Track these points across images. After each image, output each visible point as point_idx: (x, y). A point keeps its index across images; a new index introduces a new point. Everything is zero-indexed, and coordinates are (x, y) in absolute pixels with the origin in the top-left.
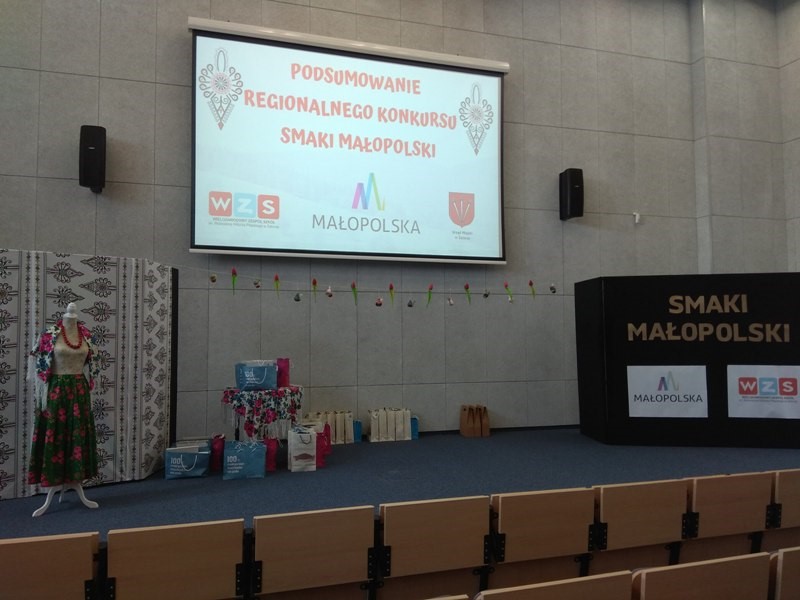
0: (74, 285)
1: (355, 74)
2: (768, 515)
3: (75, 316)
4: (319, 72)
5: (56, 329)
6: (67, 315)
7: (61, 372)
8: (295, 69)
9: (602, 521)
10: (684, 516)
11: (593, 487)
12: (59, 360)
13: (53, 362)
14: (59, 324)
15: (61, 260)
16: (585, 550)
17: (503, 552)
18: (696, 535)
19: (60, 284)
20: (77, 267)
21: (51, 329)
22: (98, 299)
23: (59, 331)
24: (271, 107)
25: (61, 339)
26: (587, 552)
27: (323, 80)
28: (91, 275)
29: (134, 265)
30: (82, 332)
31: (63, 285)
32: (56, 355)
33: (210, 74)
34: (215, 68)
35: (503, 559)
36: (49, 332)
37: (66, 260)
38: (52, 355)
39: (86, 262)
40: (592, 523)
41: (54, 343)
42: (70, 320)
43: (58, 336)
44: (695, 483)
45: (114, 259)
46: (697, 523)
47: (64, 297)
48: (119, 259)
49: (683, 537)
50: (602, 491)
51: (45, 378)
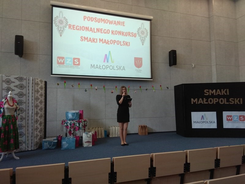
0: (12, 86)
1: (104, 19)
2: (242, 159)
3: (12, 96)
4: (92, 19)
5: (5, 100)
6: (9, 95)
7: (6, 114)
8: (85, 18)
9: (188, 162)
10: (215, 160)
11: (185, 151)
12: (6, 110)
13: (4, 111)
14: (6, 98)
15: (7, 78)
16: (183, 172)
17: (155, 174)
18: (219, 167)
20: (13, 80)
21: (4, 100)
22: (19, 90)
23: (6, 101)
24: (77, 30)
25: (7, 104)
26: (183, 173)
27: (94, 21)
28: (17, 83)
29: (31, 79)
31: (8, 86)
32: (5, 109)
33: (57, 19)
34: (59, 17)
35: (155, 176)
36: (3, 101)
37: (9, 78)
38: (4, 108)
39: (16, 78)
40: (185, 163)
41: (4, 105)
42: (10, 97)
43: (6, 102)
44: (219, 149)
45: (25, 77)
46: (220, 162)
47: (8, 89)
48: (27, 77)
49: (215, 167)
50: (188, 152)
51: (1, 116)
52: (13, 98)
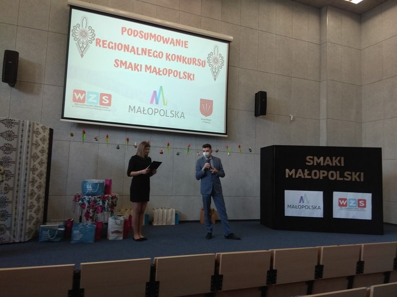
1: (155, 35)
2: (357, 267)
4: (136, 33)
8: (123, 30)
9: (274, 268)
10: (316, 267)
11: (270, 250)
16: (265, 284)
17: (221, 285)
18: (322, 277)
22: (6, 142)
24: (109, 48)
26: (265, 285)
27: (138, 36)
28: (3, 128)
29: (28, 124)
33: (78, 29)
34: (81, 26)
35: (221, 289)
39: (1, 121)
40: (269, 269)
44: (322, 249)
45: (17, 120)
46: (322, 270)
48: (20, 121)
49: (315, 278)
50: (275, 253)
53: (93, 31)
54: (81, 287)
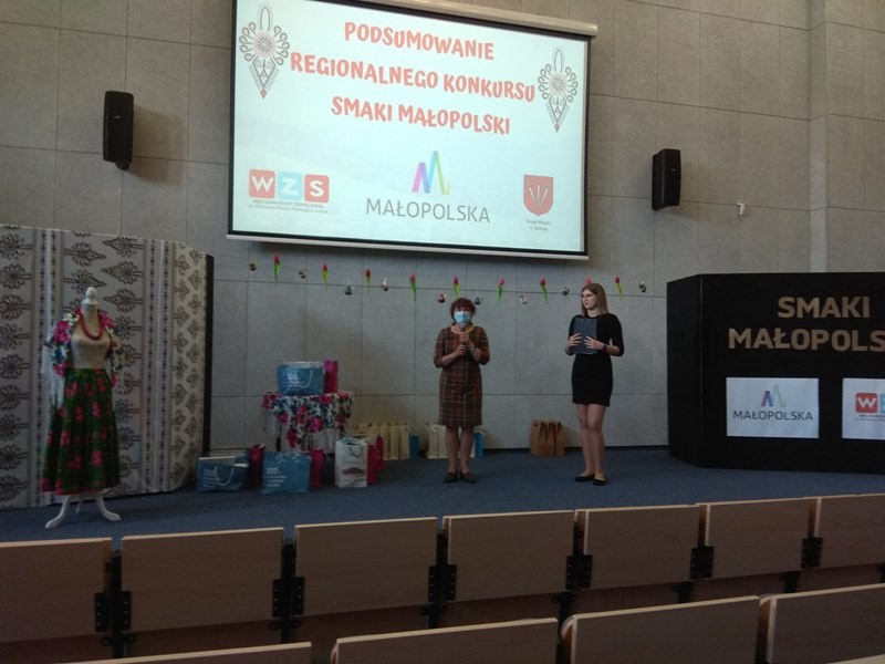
0: (95, 269)
1: (419, 34)
3: (95, 302)
4: (376, 32)
5: (74, 316)
6: (86, 301)
7: (79, 365)
8: (349, 29)
9: (707, 544)
10: (805, 542)
11: (698, 505)
12: (76, 352)
13: (70, 354)
14: (78, 311)
15: (80, 240)
16: (686, 578)
17: (589, 577)
18: (818, 564)
19: (79, 267)
20: (100, 248)
21: (68, 317)
22: (121, 286)
23: (76, 319)
24: (320, 72)
25: (79, 329)
26: (688, 580)
27: (381, 41)
28: (114, 258)
29: (162, 248)
30: (102, 321)
31: (82, 269)
32: (74, 347)
33: (252, 34)
34: (258, 26)
35: (588, 585)
36: (65, 320)
37: (86, 240)
38: (69, 346)
39: (109, 243)
40: (695, 546)
41: (71, 332)
42: (91, 307)
43: (76, 324)
44: (819, 502)
45: (140, 240)
46: (820, 549)
47: (82, 282)
48: (146, 241)
49: (803, 566)
50: (708, 510)
51: (61, 372)
52: (99, 311)
53: (284, 37)
54: (298, 574)
